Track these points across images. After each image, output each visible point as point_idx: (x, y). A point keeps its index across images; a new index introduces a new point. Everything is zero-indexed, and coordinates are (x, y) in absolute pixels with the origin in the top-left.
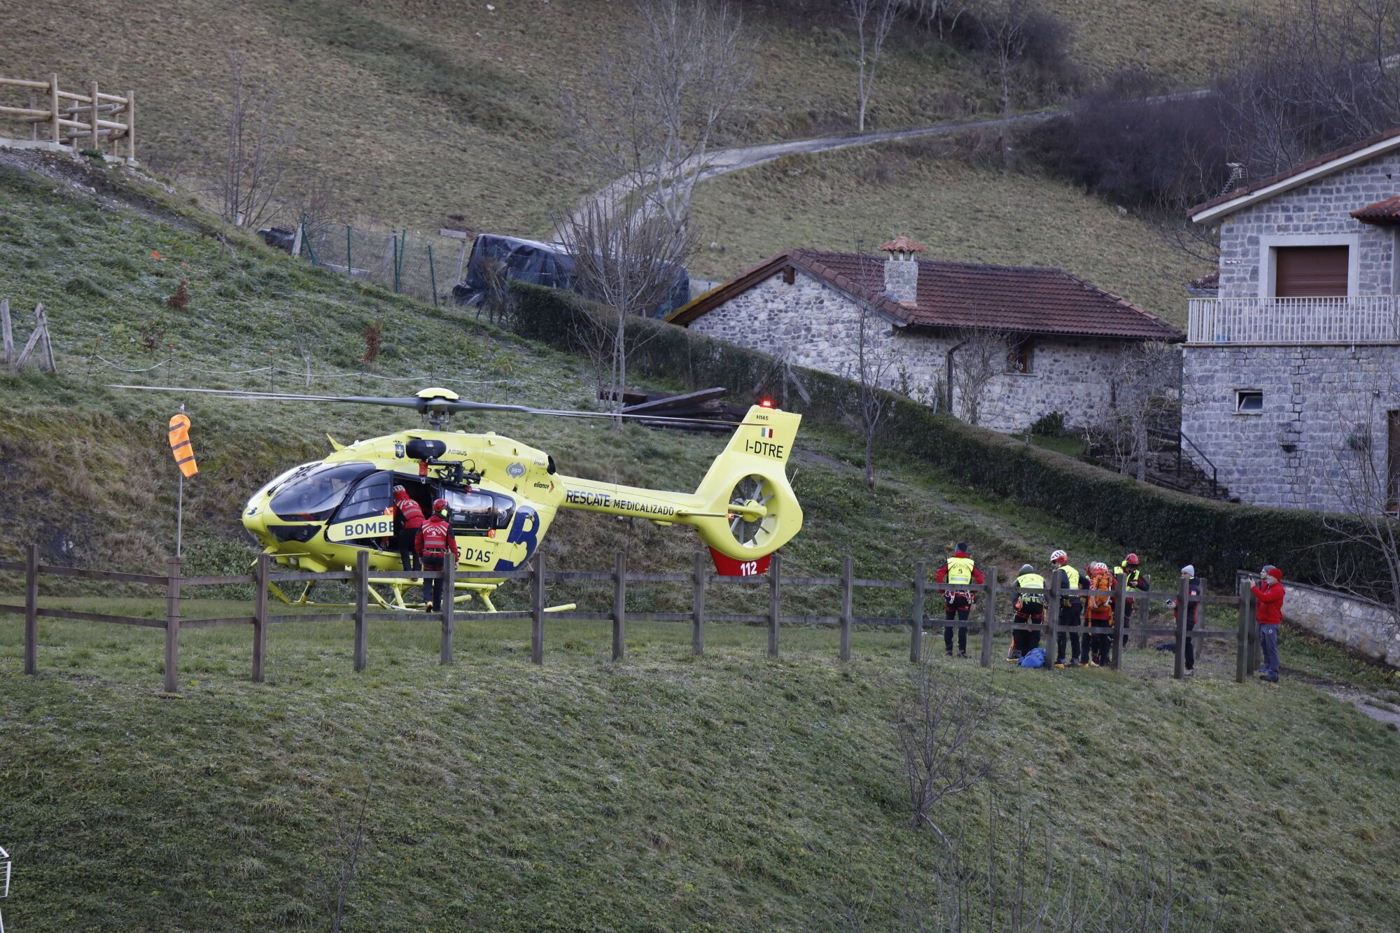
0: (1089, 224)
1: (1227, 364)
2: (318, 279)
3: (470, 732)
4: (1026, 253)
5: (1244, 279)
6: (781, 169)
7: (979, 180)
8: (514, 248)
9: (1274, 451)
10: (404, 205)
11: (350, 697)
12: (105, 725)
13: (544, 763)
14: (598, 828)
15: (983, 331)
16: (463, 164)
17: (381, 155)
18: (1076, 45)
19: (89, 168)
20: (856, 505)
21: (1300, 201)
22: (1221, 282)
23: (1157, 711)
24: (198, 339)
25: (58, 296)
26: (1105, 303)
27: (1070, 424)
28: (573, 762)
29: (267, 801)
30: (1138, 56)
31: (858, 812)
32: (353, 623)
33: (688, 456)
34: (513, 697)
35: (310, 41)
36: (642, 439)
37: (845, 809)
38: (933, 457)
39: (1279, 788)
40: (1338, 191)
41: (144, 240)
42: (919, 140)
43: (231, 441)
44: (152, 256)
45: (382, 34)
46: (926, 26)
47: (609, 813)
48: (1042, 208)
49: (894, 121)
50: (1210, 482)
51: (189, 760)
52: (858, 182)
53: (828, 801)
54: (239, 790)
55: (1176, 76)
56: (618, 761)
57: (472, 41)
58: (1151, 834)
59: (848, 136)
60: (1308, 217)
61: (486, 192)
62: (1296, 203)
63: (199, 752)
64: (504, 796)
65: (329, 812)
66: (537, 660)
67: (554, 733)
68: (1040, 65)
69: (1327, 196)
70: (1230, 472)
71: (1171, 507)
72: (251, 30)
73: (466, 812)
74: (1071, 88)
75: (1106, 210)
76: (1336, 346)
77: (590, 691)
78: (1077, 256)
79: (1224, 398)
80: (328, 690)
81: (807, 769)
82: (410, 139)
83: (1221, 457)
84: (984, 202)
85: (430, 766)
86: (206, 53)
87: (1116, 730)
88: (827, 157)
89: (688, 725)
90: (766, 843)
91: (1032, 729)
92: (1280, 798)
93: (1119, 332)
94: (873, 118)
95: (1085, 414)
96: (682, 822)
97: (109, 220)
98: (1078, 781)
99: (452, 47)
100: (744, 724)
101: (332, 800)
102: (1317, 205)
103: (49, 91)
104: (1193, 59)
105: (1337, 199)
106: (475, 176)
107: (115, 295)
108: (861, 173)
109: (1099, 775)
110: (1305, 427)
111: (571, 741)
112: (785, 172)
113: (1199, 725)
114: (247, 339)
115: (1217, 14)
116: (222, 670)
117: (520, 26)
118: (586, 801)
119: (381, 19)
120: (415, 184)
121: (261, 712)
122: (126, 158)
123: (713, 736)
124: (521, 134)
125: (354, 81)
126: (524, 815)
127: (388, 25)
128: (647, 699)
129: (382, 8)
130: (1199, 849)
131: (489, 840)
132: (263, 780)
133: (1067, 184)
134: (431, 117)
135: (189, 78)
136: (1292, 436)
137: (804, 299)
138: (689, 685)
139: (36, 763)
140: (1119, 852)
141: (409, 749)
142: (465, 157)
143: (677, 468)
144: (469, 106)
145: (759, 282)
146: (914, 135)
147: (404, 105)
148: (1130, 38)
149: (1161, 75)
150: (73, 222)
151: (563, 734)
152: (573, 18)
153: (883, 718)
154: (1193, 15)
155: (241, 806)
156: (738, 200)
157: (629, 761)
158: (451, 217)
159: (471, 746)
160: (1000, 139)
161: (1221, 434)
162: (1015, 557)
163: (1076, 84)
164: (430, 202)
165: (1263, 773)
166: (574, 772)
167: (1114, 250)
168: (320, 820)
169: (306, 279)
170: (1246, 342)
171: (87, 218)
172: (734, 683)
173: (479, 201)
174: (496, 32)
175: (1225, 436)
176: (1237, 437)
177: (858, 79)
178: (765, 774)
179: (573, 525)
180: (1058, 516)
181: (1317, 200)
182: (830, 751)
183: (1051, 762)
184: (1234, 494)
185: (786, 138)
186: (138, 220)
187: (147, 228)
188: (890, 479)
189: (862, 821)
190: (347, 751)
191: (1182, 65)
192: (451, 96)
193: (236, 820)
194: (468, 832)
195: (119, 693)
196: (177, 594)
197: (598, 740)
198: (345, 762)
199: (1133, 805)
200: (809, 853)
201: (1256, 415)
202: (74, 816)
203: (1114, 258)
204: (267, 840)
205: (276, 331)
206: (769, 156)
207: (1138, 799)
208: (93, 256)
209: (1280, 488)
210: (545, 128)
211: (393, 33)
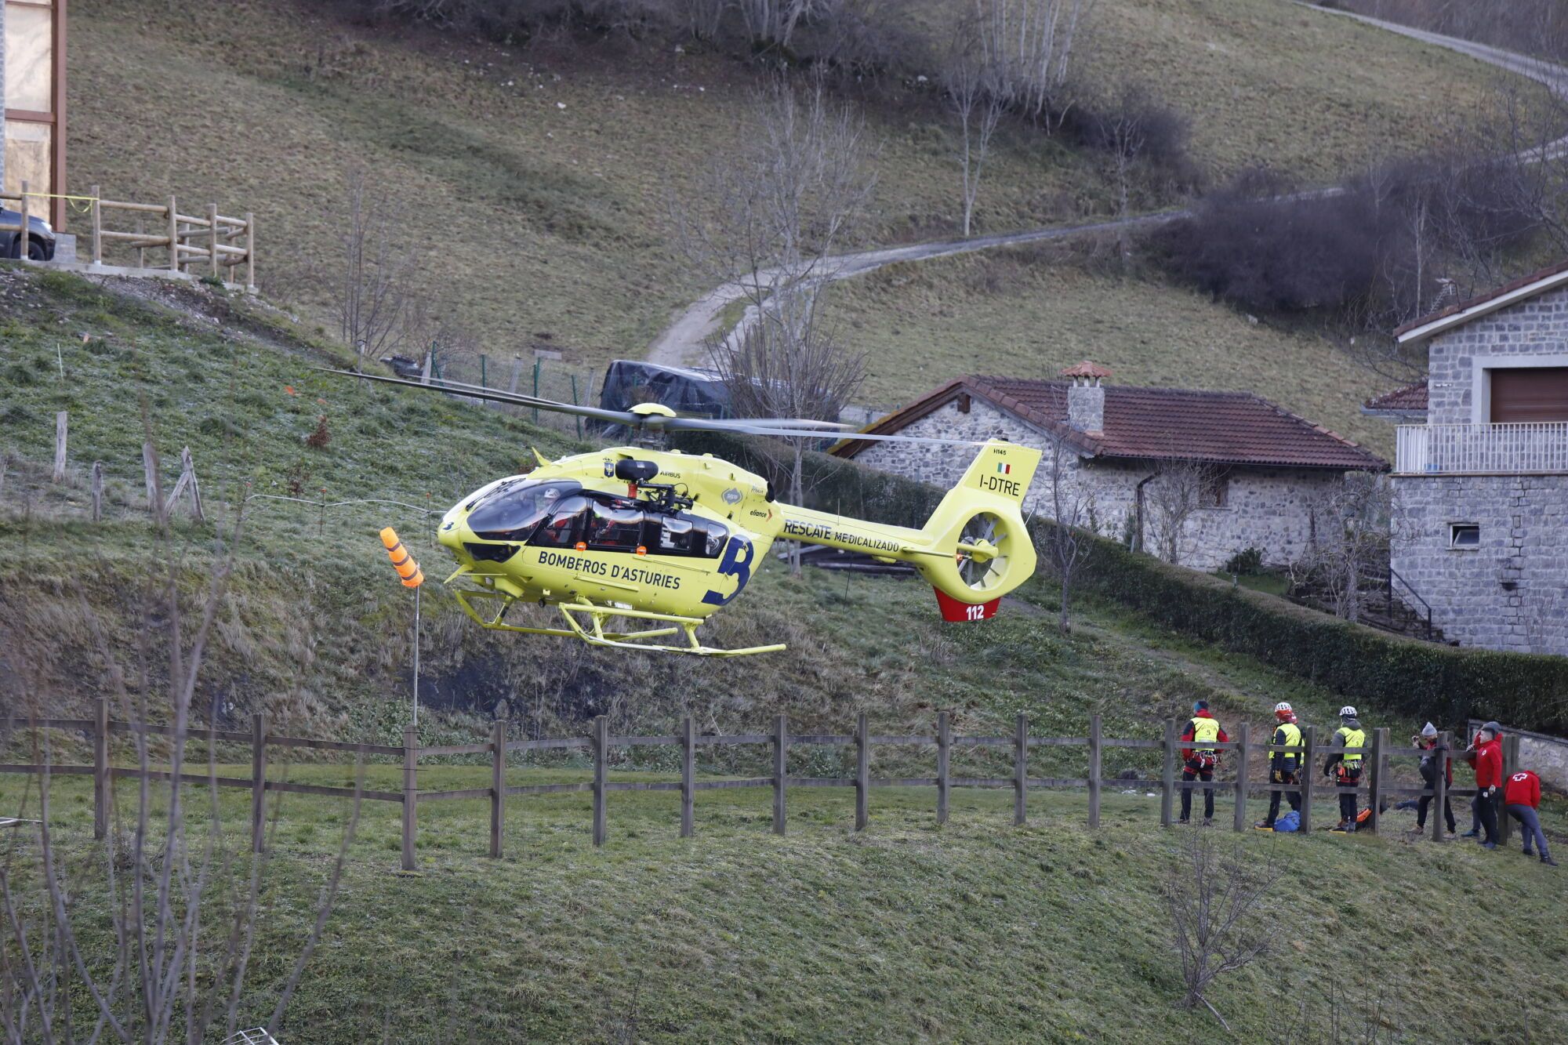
0: (1218, 335)
1: (1439, 495)
2: (458, 413)
3: (723, 909)
4: (1154, 368)
5: (1456, 404)
6: (884, 279)
7: (1097, 288)
8: (652, 374)
9: (1492, 589)
10: (486, 322)
11: (595, 873)
12: (343, 906)
13: (803, 943)
14: (866, 1013)
15: (1181, 462)
16: (546, 277)
17: (457, 268)
18: (1194, 141)
19: (211, 298)
20: (1053, 652)
21: (1516, 319)
22: (1431, 406)
23: (1422, 877)
24: (342, 481)
25: (192, 436)
26: (1302, 430)
27: (1267, 561)
28: (833, 941)
29: (520, 986)
30: (1260, 152)
31: (1129, 991)
32: (591, 794)
33: (872, 602)
34: (764, 871)
35: (372, 145)
36: (823, 584)
37: (1116, 989)
38: (1132, 601)
39: (1556, 960)
40: (1558, 308)
41: (276, 374)
42: (1031, 244)
43: (392, 592)
44: (286, 391)
45: (448, 136)
46: (1032, 122)
47: (875, 996)
48: (1167, 318)
49: (1002, 224)
50: (1424, 623)
51: (435, 944)
52: (968, 292)
53: (1097, 980)
54: (489, 975)
55: (1302, 173)
56: (879, 940)
57: (544, 143)
58: (1430, 1011)
59: (954, 241)
60: (1524, 336)
61: (572, 308)
62: (1512, 322)
63: (445, 934)
64: (766, 979)
65: (585, 998)
66: (780, 830)
67: (809, 910)
68: (1157, 162)
69: (1546, 314)
70: (1444, 612)
71: (1395, 651)
72: (308, 133)
73: (728, 997)
74: (1191, 187)
75: (1235, 319)
76: (1559, 475)
77: (841, 864)
78: (1208, 370)
79: (1437, 532)
80: (572, 867)
81: (1072, 945)
82: (487, 251)
83: (1434, 596)
84: (1104, 312)
85: (686, 947)
86: (262, 160)
87: (1384, 899)
88: (933, 265)
89: (947, 899)
90: (1039, 1027)
91: (1296, 899)
92: (1560, 970)
93: (1320, 462)
94: (979, 222)
95: (1283, 550)
96: (951, 1005)
97: (237, 353)
98: (1350, 956)
99: (523, 150)
100: (1003, 897)
101: (586, 986)
102: (1535, 323)
103: (166, 215)
104: (1319, 154)
105: (1557, 317)
106: (559, 290)
107: (252, 435)
108: (970, 282)
109: (1370, 948)
110: (1526, 563)
111: (828, 918)
112: (889, 282)
113: (1467, 892)
114: (393, 481)
115: (1343, 105)
116: (455, 845)
117: (595, 126)
118: (851, 984)
119: (445, 120)
120: (496, 300)
121: (506, 892)
122: (245, 284)
123: (973, 911)
124: (603, 244)
125: (422, 187)
126: (788, 999)
127: (453, 126)
128: (899, 871)
129: (444, 108)
130: (1483, 1028)
131: (753, 1026)
132: (515, 964)
133: (1192, 292)
134: (506, 226)
135: (245, 187)
136: (1512, 573)
137: (980, 429)
138: (945, 858)
139: (275, 948)
140: (1400, 1032)
141: (662, 928)
142: (547, 269)
143: (861, 616)
144: (547, 214)
145: (931, 412)
146: (1025, 239)
147: (476, 214)
148: (1251, 132)
149: (1286, 172)
150: (200, 356)
151: (819, 911)
152: (651, 116)
153: (1142, 889)
154: (1317, 106)
155: (491, 991)
156: (842, 313)
157: (890, 939)
158: (538, 335)
159: (726, 926)
160: (1119, 243)
161: (1434, 571)
162: (1228, 708)
163: (1195, 183)
164: (513, 319)
165: (1537, 944)
166: (834, 952)
167: (1247, 363)
168: (576, 1007)
169: (448, 414)
170: (1461, 471)
171: (214, 352)
172: (987, 853)
173: (566, 317)
174: (569, 132)
175: (1439, 573)
176: (1451, 575)
177: (962, 179)
178: (1031, 952)
179: (755, 678)
180: (1271, 662)
181: (1535, 318)
182: (1092, 926)
183: (1320, 935)
184: (1449, 636)
185: (886, 243)
186: (266, 352)
187: (277, 362)
188: (1087, 624)
189: (1135, 1002)
190: (599, 932)
191: (1308, 161)
192: (526, 203)
193: (489, 1007)
194: (732, 1018)
195: (355, 871)
196: (413, 766)
197: (855, 917)
198: (597, 944)
199: (1409, 981)
200: (1083, 1037)
201: (1473, 551)
202: (319, 1004)
203: (1249, 372)
204: (523, 1029)
205: (423, 471)
206: (870, 265)
207: (1414, 974)
208: (224, 392)
209: (1500, 629)
210: (629, 236)
211: (459, 135)
